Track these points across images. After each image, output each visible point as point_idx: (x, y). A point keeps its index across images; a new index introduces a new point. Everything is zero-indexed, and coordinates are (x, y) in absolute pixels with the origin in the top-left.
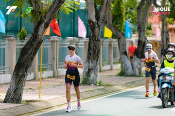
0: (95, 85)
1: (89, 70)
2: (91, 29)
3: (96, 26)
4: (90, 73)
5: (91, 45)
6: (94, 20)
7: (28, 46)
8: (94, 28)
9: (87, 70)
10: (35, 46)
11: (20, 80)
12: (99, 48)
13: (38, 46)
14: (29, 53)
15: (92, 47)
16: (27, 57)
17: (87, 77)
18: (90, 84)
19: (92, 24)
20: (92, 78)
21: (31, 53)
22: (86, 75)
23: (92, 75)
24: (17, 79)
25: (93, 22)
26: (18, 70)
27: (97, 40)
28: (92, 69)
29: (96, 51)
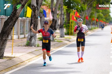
0: (35, 46)
1: (31, 37)
2: (33, 11)
3: (36, 9)
4: (32, 39)
5: (33, 21)
6: (35, 5)
7: (9, 20)
8: (35, 10)
9: (30, 37)
10: (14, 20)
11: (3, 43)
12: (37, 23)
13: (16, 20)
14: (10, 25)
15: (33, 23)
16: (9, 28)
17: (29, 41)
18: (31, 46)
19: (34, 7)
20: (33, 42)
21: (11, 25)
22: (29, 40)
23: (33, 40)
24: (2, 42)
25: (35, 6)
26: (2, 36)
27: (37, 18)
28: (33, 36)
29: (36, 25)
